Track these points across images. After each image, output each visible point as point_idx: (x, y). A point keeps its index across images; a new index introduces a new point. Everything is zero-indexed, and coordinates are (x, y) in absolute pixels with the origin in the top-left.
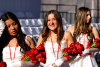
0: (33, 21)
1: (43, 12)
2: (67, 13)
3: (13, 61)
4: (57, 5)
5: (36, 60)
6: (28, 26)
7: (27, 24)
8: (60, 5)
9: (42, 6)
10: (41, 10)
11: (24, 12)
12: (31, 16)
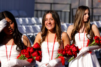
0: (27, 19)
1: (37, 11)
2: (61, 11)
3: (9, 59)
4: (51, 4)
5: (31, 58)
6: (21, 25)
7: (21, 23)
8: (54, 4)
9: (35, 4)
10: (35, 9)
11: (18, 11)
12: (25, 14)
